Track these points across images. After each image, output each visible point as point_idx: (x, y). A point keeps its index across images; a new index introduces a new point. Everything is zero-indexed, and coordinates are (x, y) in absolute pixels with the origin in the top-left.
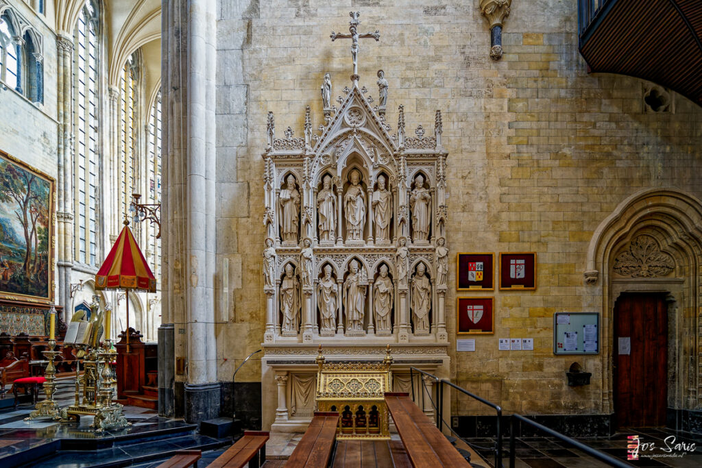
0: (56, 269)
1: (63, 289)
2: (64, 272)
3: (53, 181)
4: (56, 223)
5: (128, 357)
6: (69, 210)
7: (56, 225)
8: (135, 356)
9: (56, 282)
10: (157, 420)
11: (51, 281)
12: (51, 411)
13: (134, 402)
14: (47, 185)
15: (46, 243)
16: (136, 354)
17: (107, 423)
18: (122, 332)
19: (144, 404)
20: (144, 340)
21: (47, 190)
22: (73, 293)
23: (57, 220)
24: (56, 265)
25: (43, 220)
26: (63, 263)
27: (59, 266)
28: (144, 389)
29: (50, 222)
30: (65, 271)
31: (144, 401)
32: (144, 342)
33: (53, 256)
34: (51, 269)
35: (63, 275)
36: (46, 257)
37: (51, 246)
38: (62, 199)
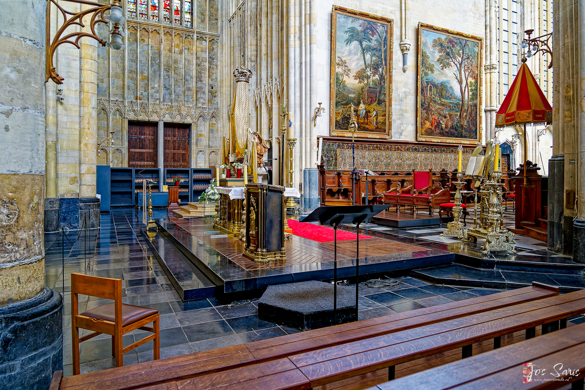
0: (483, 114)
1: (489, 131)
2: (489, 116)
3: (481, 40)
4: (484, 74)
5: (526, 189)
6: (495, 62)
7: (483, 77)
8: (532, 188)
9: (483, 125)
10: (545, 253)
11: (480, 125)
12: (457, 231)
13: (529, 233)
14: (476, 45)
15: (476, 94)
16: (533, 186)
17: (493, 247)
18: (520, 165)
19: (539, 236)
20: (540, 173)
21: (476, 49)
22: (497, 133)
23: (484, 72)
24: (483, 111)
25: (474, 75)
26: (489, 108)
27: (486, 111)
28: (540, 221)
29: (478, 76)
30: (491, 114)
31: (539, 234)
32: (540, 174)
33: (481, 104)
34: (479, 115)
35: (489, 118)
36: (476, 106)
37: (480, 95)
38: (488, 53)
